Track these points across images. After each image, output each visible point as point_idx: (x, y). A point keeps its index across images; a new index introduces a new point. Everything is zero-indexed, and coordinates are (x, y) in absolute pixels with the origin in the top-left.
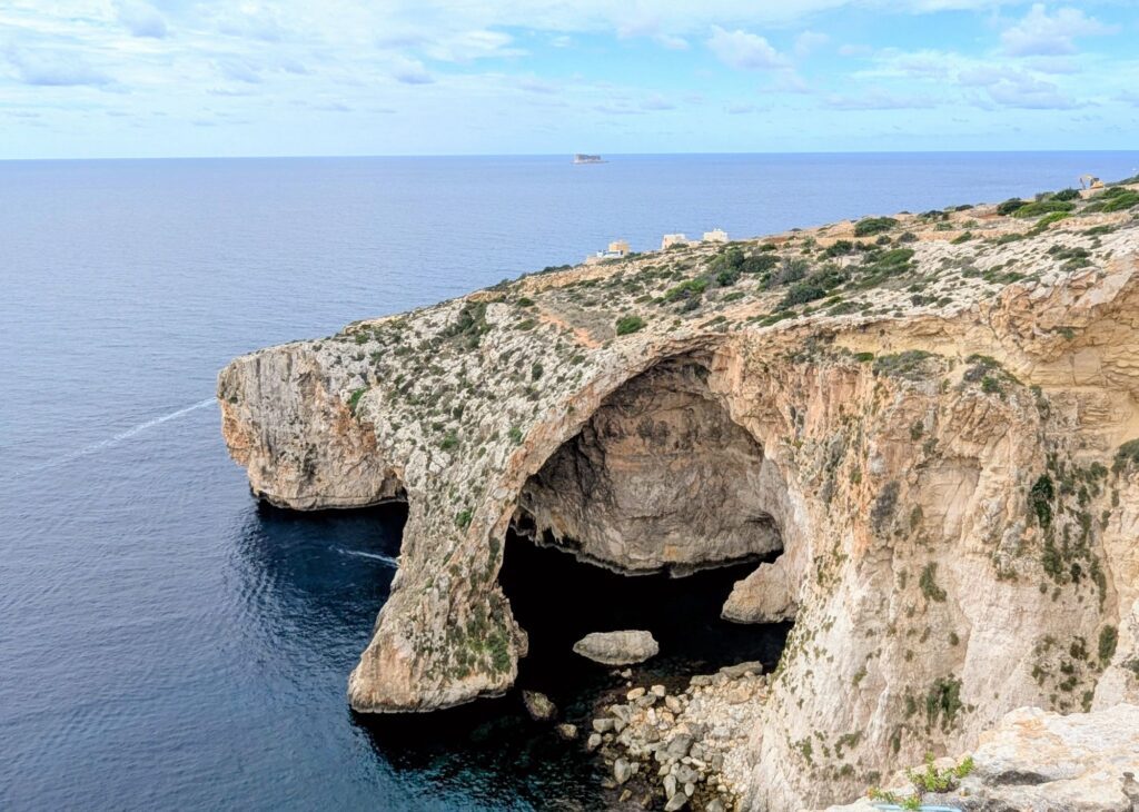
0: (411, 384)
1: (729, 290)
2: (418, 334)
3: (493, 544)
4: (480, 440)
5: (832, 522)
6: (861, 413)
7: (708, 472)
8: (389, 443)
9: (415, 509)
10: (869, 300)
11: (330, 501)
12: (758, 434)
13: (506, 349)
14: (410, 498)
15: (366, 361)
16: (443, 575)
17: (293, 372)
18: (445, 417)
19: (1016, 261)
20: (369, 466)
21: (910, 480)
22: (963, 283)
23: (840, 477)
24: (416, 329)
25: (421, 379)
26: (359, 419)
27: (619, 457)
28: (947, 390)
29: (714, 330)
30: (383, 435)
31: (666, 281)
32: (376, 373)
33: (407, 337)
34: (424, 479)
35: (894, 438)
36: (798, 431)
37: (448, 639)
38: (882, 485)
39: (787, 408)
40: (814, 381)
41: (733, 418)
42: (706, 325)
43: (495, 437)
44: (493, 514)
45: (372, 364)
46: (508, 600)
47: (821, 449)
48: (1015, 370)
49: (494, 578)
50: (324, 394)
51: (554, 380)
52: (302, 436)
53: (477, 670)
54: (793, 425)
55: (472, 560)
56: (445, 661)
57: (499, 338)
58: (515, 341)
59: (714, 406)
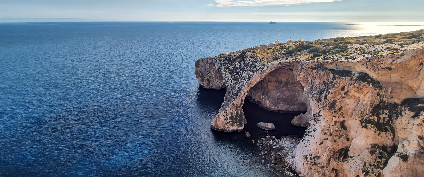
0: (230, 67)
1: (300, 53)
2: (232, 57)
3: (242, 100)
4: (241, 79)
5: (319, 107)
6: (329, 83)
7: (291, 92)
8: (224, 78)
9: (228, 91)
10: (334, 57)
11: (212, 88)
12: (303, 85)
13: (249, 61)
14: (227, 89)
15: (222, 61)
16: (231, 105)
17: (208, 62)
18: (235, 74)
19: (376, 50)
20: (220, 82)
21: (340, 100)
22: (360, 55)
23: (322, 97)
24: (232, 56)
25: (232, 66)
26: (219, 72)
27: (271, 86)
28: (352, 80)
29: (295, 61)
30: (223, 76)
31: (286, 49)
32: (223, 64)
33: (230, 57)
34: (230, 86)
35: (336, 90)
36: (313, 85)
37: (231, 118)
38: (332, 100)
39: (310, 80)
40: (318, 74)
41: (298, 81)
42: (293, 60)
43: (245, 79)
44: (243, 94)
45: (223, 62)
46: (244, 112)
47: (318, 90)
48: (373, 77)
49: (241, 107)
50: (213, 67)
51: (258, 69)
52: (209, 74)
53: (236, 125)
54: (312, 84)
55: (237, 103)
56: (230, 122)
57: (248, 59)
58: (251, 60)
59: (294, 78)
